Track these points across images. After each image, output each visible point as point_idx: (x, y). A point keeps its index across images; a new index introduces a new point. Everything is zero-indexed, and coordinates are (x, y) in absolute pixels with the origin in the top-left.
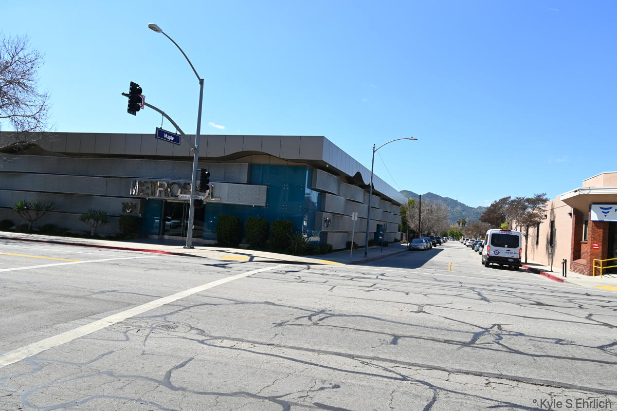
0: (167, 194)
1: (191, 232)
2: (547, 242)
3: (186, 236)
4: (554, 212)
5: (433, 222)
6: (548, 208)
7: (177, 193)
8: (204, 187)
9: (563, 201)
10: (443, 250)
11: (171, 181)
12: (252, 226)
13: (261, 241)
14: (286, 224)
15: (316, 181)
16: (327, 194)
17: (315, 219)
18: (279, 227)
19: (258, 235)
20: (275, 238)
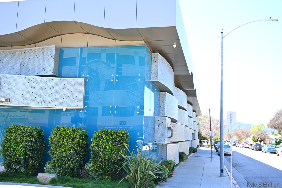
12: (61, 140)
13: (75, 166)
14: (117, 135)
15: (157, 70)
16: (166, 92)
17: (156, 127)
18: (106, 141)
19: (71, 156)
20: (99, 160)
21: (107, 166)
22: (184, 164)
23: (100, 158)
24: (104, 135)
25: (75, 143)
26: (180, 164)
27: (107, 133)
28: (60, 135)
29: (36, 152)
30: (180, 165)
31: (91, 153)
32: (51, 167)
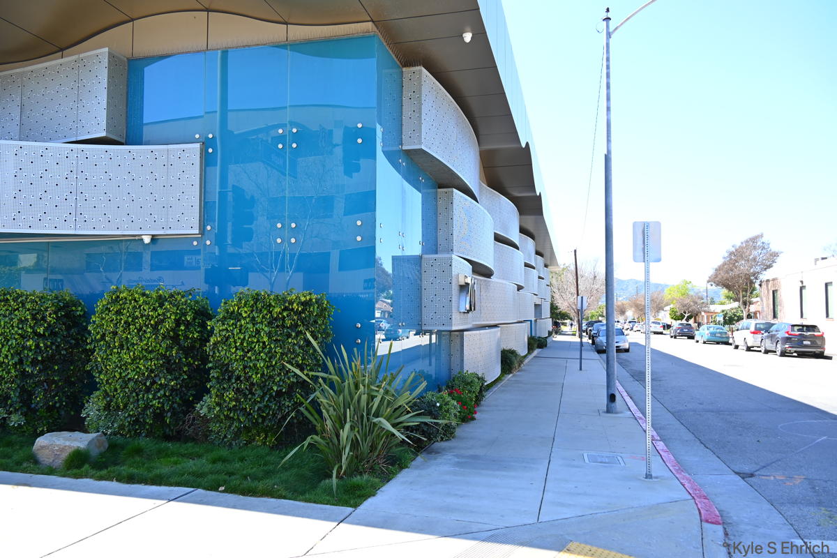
12: (120, 330)
13: (167, 408)
14: (286, 309)
15: (420, 117)
16: (454, 190)
17: (425, 284)
18: (250, 326)
19: (153, 375)
20: (234, 388)
21: (259, 405)
22: (513, 379)
23: (238, 378)
24: (246, 309)
25: (164, 337)
26: (503, 378)
27: (256, 303)
28: (118, 313)
29: (56, 368)
30: (503, 382)
31: (210, 365)
32: (99, 410)
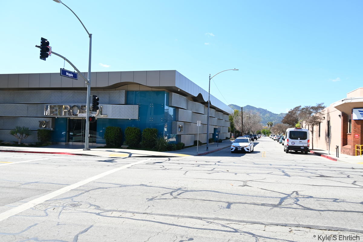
0: (70, 114)
1: (88, 139)
2: (326, 135)
3: (84, 142)
4: (329, 115)
5: (251, 125)
6: (326, 112)
7: (77, 112)
8: (95, 108)
9: (335, 107)
10: (258, 143)
11: (72, 105)
12: (129, 133)
13: (136, 143)
14: (152, 131)
15: (172, 101)
17: (172, 126)
18: (148, 133)
19: (134, 139)
20: (145, 141)
25: (136, 134)
27: (148, 130)
28: (129, 130)
29: (119, 138)
30: (193, 147)
31: (142, 138)
32: (126, 144)
